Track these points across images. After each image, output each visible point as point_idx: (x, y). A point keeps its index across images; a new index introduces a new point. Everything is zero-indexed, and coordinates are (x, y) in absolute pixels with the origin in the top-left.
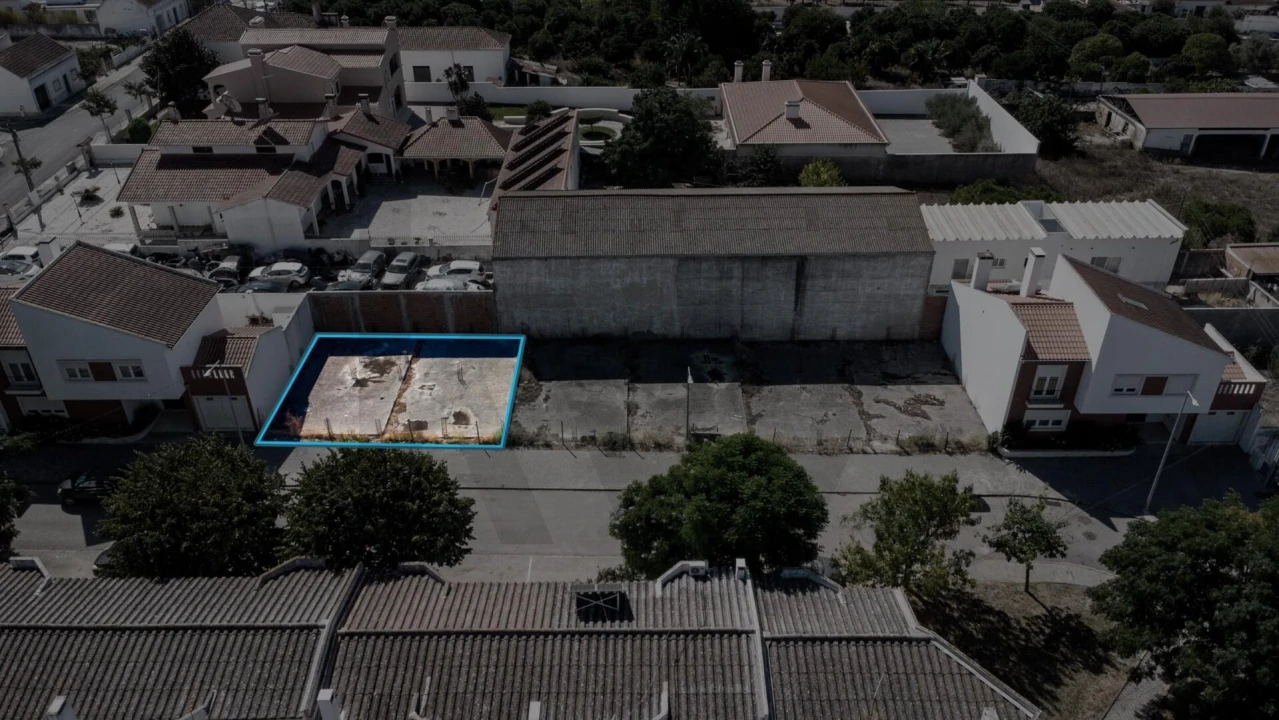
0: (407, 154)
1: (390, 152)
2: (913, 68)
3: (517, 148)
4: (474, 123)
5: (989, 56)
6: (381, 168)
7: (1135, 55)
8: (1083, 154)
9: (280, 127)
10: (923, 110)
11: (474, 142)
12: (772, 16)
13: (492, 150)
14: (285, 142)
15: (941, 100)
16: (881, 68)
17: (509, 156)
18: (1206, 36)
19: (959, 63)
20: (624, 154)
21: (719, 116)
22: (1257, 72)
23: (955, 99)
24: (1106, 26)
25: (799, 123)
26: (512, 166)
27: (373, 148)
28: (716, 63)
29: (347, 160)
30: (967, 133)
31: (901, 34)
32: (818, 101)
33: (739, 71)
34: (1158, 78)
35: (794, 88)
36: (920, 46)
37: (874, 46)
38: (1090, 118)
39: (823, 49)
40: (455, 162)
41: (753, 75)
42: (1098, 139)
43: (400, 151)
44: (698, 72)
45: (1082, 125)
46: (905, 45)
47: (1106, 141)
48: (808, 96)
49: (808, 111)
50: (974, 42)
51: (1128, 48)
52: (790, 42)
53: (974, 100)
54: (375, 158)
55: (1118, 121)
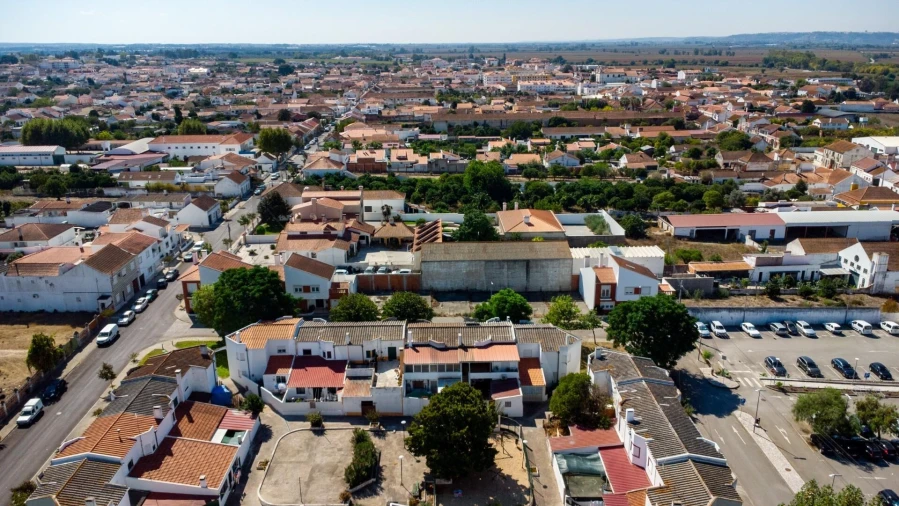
0: (376, 236)
1: (369, 235)
2: (583, 207)
3: (419, 233)
4: (400, 225)
5: (616, 201)
6: (364, 242)
7: (681, 201)
8: (649, 238)
9: (332, 225)
10: (583, 222)
11: (400, 231)
12: (519, 186)
13: (409, 234)
14: (334, 229)
15: (590, 217)
16: (568, 206)
17: (417, 235)
18: (711, 192)
19: (602, 205)
20: (461, 234)
21: (497, 225)
22: (737, 206)
23: (595, 216)
24: (670, 189)
25: (530, 225)
26: (418, 238)
27: (363, 234)
28: (495, 203)
29: (355, 237)
30: (599, 229)
31: (577, 193)
32: (538, 216)
33: (505, 205)
34: (690, 209)
35: (527, 212)
36: (585, 197)
37: (564, 197)
38: (656, 225)
39: (542, 198)
40: (392, 239)
41: (511, 208)
42: (658, 233)
43: (372, 235)
44: (487, 208)
45: (653, 228)
46: (578, 197)
47: (660, 234)
48: (533, 214)
49: (532, 220)
50: (610, 196)
51: (677, 199)
52: (527, 196)
53: (602, 217)
54: (362, 238)
55: (665, 225)
